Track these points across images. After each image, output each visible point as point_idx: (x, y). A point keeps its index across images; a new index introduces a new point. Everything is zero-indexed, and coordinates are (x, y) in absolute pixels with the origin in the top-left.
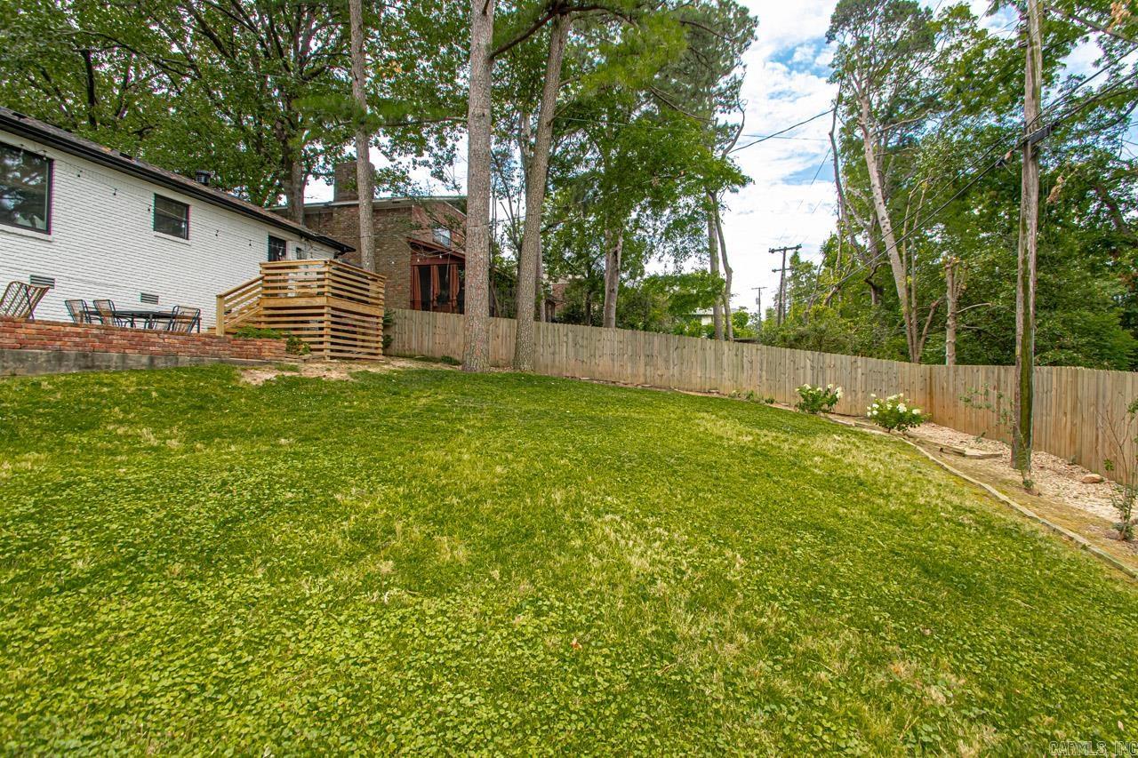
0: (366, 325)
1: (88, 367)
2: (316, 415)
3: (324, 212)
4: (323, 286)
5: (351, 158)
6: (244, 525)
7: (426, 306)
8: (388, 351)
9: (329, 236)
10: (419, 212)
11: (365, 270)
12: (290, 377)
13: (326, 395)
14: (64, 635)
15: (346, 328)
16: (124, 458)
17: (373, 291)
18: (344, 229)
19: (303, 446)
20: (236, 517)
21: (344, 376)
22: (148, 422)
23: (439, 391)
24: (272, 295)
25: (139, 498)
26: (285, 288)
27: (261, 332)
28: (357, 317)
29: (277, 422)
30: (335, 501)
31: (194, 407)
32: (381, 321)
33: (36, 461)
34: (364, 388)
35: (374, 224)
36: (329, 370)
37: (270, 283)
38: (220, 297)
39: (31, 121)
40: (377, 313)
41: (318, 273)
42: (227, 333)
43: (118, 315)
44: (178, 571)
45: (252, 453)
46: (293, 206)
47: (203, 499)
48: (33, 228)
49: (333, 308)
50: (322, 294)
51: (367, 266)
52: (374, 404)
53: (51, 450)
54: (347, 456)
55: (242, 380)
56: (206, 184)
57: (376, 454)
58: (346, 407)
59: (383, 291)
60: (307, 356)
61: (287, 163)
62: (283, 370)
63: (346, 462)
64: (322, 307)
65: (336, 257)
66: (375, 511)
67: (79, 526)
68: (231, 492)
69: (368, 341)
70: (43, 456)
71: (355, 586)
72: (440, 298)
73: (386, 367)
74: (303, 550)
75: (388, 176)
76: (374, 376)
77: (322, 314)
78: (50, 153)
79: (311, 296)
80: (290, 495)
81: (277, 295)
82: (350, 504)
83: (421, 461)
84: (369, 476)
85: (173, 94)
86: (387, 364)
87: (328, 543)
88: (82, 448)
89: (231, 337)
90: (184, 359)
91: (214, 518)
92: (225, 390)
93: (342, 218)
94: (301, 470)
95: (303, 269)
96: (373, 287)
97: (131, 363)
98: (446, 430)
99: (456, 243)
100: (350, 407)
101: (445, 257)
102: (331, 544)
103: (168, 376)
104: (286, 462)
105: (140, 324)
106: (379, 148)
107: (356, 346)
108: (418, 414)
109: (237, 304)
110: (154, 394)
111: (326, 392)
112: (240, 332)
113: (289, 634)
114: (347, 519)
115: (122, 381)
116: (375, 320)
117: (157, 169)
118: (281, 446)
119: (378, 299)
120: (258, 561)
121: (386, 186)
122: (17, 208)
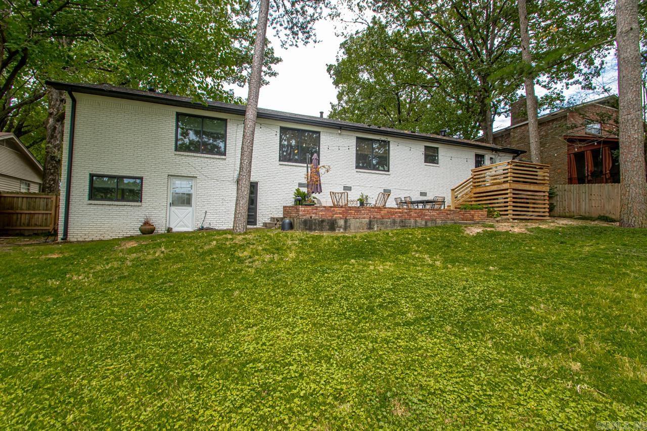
0: (536, 197)
1: (403, 226)
2: (508, 254)
3: (506, 133)
4: (507, 177)
5: (522, 96)
6: (477, 313)
7: (581, 180)
8: (552, 213)
9: (508, 147)
10: (573, 117)
11: (534, 163)
12: (490, 231)
13: (513, 242)
14: (407, 346)
15: (522, 201)
16: (420, 268)
17: (540, 176)
18: (518, 141)
19: (503, 272)
20: (472, 308)
21: (523, 230)
22: (428, 253)
23: (600, 242)
24: (477, 186)
25: (428, 289)
26: (484, 181)
27: (473, 206)
28: (529, 193)
29: (486, 256)
30: (529, 310)
31: (445, 246)
32: (547, 194)
33: (390, 266)
34: (537, 238)
35: (539, 133)
36: (513, 227)
37: (476, 180)
38: (453, 190)
39: (383, 128)
40: (544, 189)
41: (504, 170)
42: (456, 208)
43: (412, 203)
44: (449, 330)
45: (476, 273)
46: (487, 135)
47: (456, 294)
48: (384, 171)
49: (514, 189)
50: (507, 182)
51: (535, 160)
52: (547, 250)
53: (394, 262)
54: (534, 282)
55: (466, 232)
56: (444, 136)
57: (555, 284)
58: (527, 250)
59: (548, 175)
60: (498, 219)
61: (483, 112)
62: (486, 227)
63: (534, 286)
64: (507, 189)
65: (513, 159)
66: (560, 324)
67: (408, 297)
68: (469, 293)
69: (537, 208)
70: (392, 264)
71: (552, 372)
72: (593, 174)
73: (552, 224)
74: (513, 337)
75: (547, 100)
76: (544, 230)
77: (507, 194)
78: (389, 139)
79: (499, 184)
80: (500, 301)
81: (480, 185)
82: (541, 314)
83: (592, 293)
84: (552, 298)
85: (429, 98)
86: (553, 222)
87: (529, 337)
88: (404, 262)
89: (459, 210)
90: (439, 221)
91: (462, 306)
92: (458, 238)
93: (517, 135)
94: (505, 287)
95: (495, 169)
96: (540, 173)
97: (418, 224)
98: (611, 272)
99: (608, 131)
100: (530, 251)
101: (599, 143)
102: (531, 338)
103: (433, 230)
104: (495, 280)
105: (420, 207)
106: (540, 85)
107: (529, 211)
108: (584, 259)
109: (460, 193)
110: (428, 239)
111: (512, 240)
112: (462, 207)
113: (513, 387)
114: (540, 324)
115: (416, 232)
116: (542, 194)
117: (424, 134)
118: (490, 271)
119: (544, 180)
120: (488, 336)
121: (546, 106)
122: (377, 163)
